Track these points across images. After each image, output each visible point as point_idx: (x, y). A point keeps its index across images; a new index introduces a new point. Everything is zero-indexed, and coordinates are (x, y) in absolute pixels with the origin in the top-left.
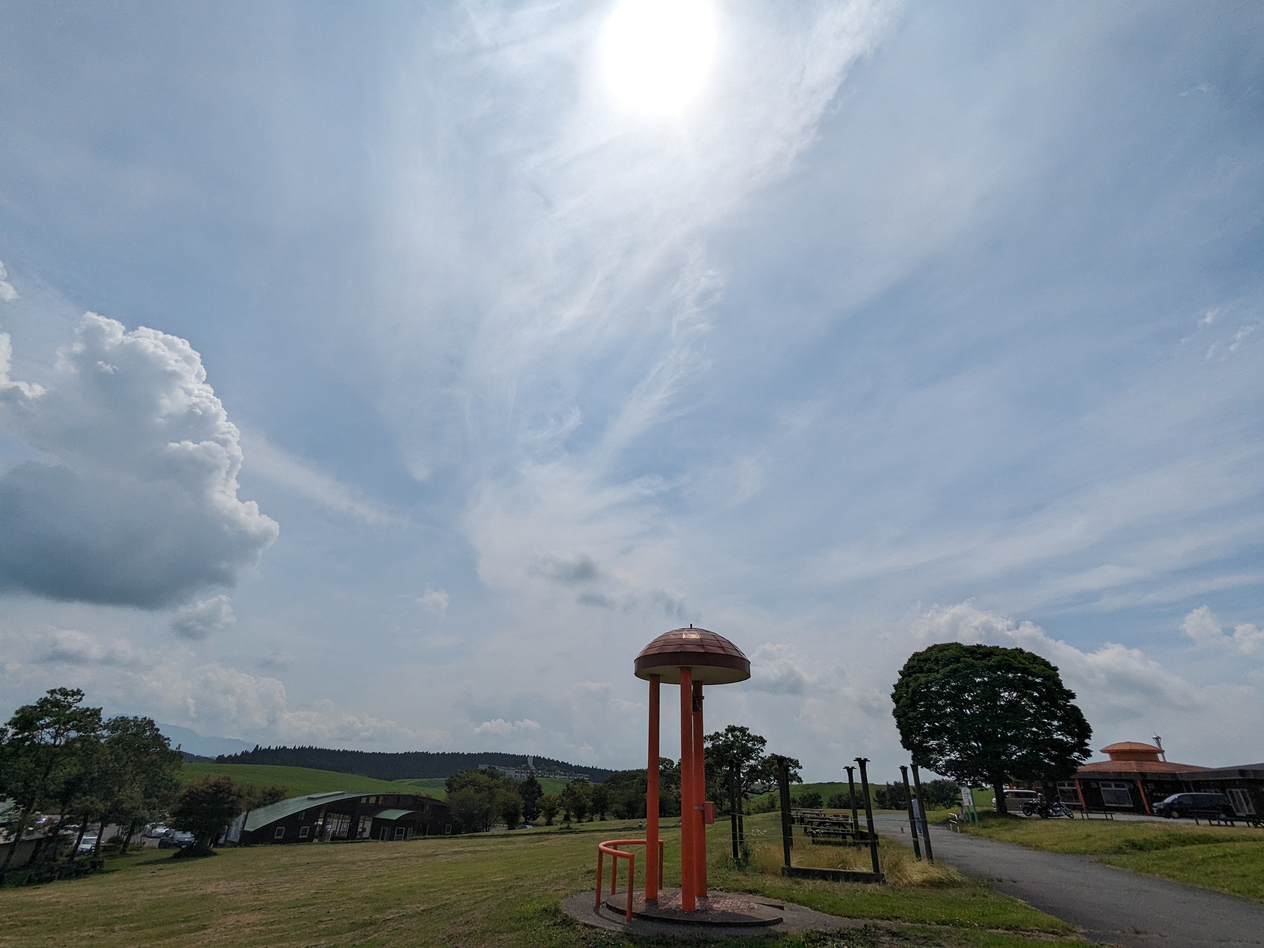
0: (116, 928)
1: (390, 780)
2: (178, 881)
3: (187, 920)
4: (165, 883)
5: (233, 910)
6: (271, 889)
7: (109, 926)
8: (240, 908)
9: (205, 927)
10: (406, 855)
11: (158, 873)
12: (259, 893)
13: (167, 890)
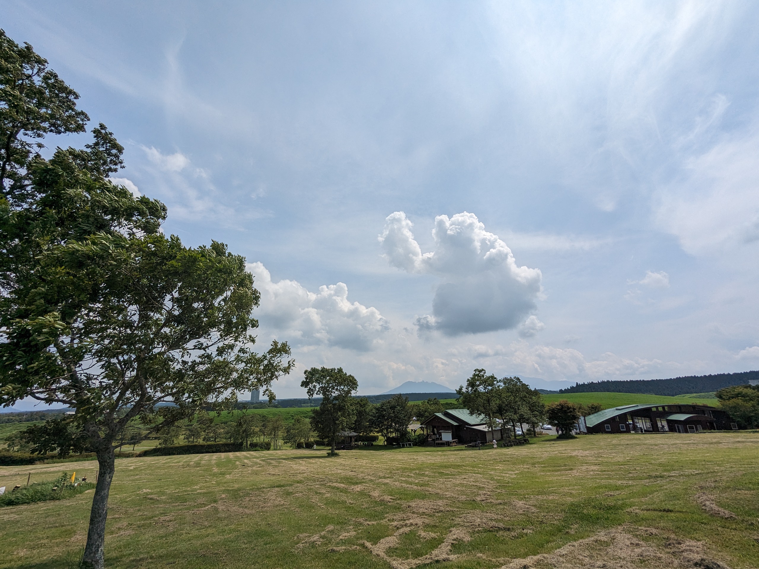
0: (536, 466)
1: (673, 396)
2: (560, 449)
3: (565, 465)
4: (555, 450)
5: (586, 463)
6: (605, 456)
7: (533, 464)
8: (588, 463)
9: (571, 469)
10: (696, 442)
11: (553, 445)
12: (599, 457)
13: (556, 452)
